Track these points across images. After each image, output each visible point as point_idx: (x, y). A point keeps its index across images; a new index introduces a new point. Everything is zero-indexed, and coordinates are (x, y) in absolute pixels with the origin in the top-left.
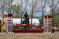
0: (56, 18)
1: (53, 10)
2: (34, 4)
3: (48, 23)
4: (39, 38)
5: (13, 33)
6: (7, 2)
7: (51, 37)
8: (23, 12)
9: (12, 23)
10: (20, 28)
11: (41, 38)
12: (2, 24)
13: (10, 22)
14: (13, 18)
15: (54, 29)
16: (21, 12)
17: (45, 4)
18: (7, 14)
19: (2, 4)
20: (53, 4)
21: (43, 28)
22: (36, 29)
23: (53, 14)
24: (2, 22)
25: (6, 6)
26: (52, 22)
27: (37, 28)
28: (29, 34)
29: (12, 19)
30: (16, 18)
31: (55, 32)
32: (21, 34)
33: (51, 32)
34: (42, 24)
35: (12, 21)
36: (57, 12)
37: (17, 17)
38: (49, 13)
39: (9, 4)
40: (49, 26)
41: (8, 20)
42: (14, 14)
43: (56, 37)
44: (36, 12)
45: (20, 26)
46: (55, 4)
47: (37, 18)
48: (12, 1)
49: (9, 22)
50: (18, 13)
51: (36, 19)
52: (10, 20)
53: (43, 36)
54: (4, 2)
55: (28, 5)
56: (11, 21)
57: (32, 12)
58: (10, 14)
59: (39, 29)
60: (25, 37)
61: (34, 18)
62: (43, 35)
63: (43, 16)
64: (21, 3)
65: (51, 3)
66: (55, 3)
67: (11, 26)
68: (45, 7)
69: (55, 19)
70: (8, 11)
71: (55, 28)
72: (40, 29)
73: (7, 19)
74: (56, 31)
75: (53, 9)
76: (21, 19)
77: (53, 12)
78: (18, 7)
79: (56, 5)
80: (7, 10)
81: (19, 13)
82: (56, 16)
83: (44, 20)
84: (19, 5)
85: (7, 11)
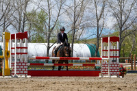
0: (130, 41)
1: (121, 25)
2: (78, 9)
3: (110, 54)
4: (89, 89)
5: (28, 77)
6: (16, 4)
7: (118, 86)
8: (53, 28)
9: (26, 53)
10: (45, 64)
11: (94, 89)
12: (3, 55)
13: (22, 51)
14: (29, 41)
15: (124, 67)
16: (47, 27)
17: (103, 9)
18: (15, 32)
19: (4, 9)
20: (122, 10)
21: (98, 64)
22: (82, 69)
23: (121, 32)
24: (3, 51)
25: (12, 14)
26: (119, 50)
27: (84, 65)
28: (66, 80)
29: (27, 45)
30: (35, 42)
31: (127, 74)
32: (46, 80)
33: (118, 76)
34: (97, 56)
35: (26, 48)
36: (131, 27)
37: (39, 40)
38: (113, 30)
39: (19, 9)
40: (113, 61)
41: (18, 48)
42: (32, 33)
43: (128, 86)
44: (83, 28)
45: (44, 60)
46: (127, 10)
47: (85, 41)
48: (27, 3)
49: (19, 51)
50: (40, 29)
51: (82, 44)
52: (21, 48)
53: (99, 83)
54: (8, 5)
55: (64, 11)
56: (25, 50)
57: (74, 29)
58: (21, 32)
59: (88, 68)
60: (57, 86)
61: (78, 42)
62: (99, 81)
63: (98, 37)
64: (46, 8)
65: (118, 8)
66: (127, 6)
67: (24, 60)
68: (102, 16)
69: (126, 43)
70: (17, 26)
71: (127, 66)
72: (92, 69)
73: (14, 45)
74: (129, 72)
75: (121, 21)
76: (47, 44)
77: (121, 28)
78: (40, 17)
79: (130, 11)
80: (14, 23)
81: (42, 30)
82: (128, 37)
83: (101, 48)
84: (43, 11)
85: (15, 26)
